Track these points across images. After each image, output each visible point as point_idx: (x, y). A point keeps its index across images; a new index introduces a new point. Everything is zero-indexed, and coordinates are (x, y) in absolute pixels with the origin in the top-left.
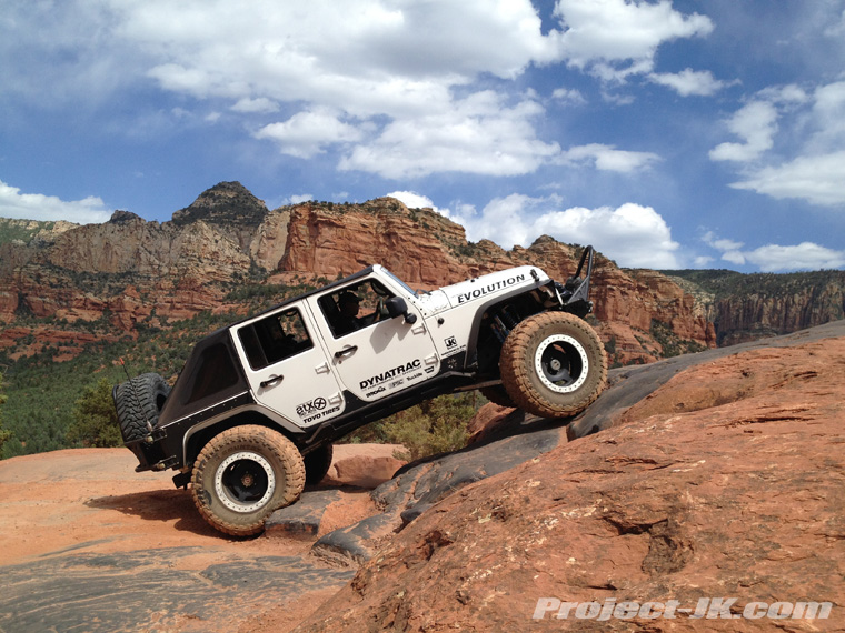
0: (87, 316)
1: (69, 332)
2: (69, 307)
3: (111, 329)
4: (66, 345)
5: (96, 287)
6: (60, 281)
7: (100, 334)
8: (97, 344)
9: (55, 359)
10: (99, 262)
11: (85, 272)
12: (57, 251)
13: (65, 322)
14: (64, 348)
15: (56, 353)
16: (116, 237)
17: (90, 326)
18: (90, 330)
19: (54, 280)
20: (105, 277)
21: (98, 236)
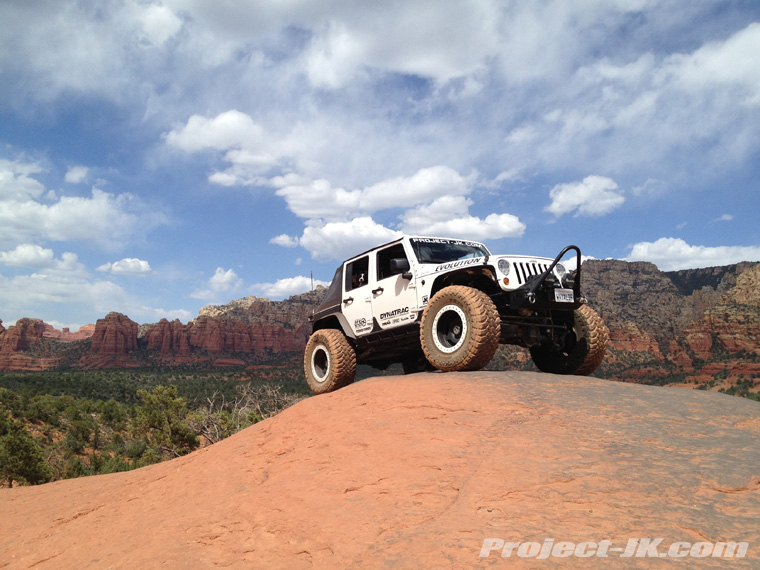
1: (759, 364)
12: (739, 291)
13: (754, 355)
15: (751, 385)
19: (741, 318)
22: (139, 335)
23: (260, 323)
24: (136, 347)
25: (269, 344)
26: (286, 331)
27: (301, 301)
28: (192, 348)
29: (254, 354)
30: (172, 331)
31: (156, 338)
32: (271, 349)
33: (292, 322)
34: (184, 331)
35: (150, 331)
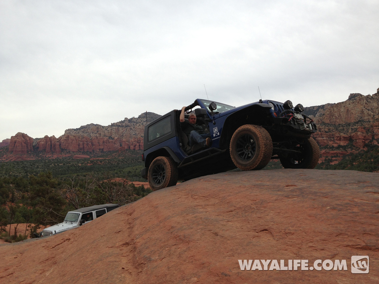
0: (342, 143)
1: (335, 151)
2: (334, 141)
3: (354, 148)
4: (335, 157)
5: (345, 130)
6: (329, 129)
7: (349, 151)
8: (348, 155)
9: (331, 164)
10: (345, 118)
11: (339, 124)
12: (326, 117)
13: (333, 147)
14: (334, 159)
15: (331, 161)
16: (351, 106)
17: (344, 147)
18: (344, 149)
19: (326, 130)
20: (349, 125)
21: (343, 107)
22: (34, 144)
23: (97, 137)
24: (33, 150)
25: (102, 147)
26: (110, 140)
27: (117, 126)
28: (62, 150)
29: (94, 152)
30: (51, 142)
31: (43, 145)
32: (103, 150)
33: (113, 136)
34: (58, 141)
35: (40, 142)
